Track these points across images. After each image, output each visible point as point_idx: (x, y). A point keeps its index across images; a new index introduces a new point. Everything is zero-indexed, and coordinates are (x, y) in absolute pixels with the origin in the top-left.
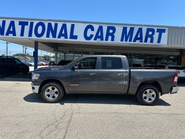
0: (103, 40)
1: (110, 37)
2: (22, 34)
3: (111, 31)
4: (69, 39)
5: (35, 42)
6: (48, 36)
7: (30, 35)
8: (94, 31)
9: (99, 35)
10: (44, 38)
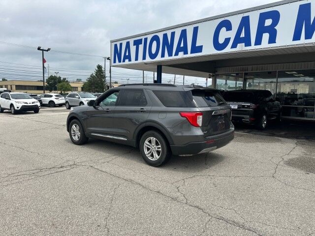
0: (250, 45)
1: (266, 36)
2: (137, 59)
3: (268, 22)
4: (189, 55)
5: (158, 66)
6: (163, 56)
7: (144, 58)
8: (231, 30)
9: (243, 35)
10: (159, 58)
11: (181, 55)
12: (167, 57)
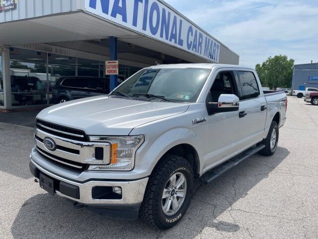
2: (135, 24)
6: (161, 36)
7: (144, 28)
10: (157, 37)
11: (172, 43)
12: (164, 40)
